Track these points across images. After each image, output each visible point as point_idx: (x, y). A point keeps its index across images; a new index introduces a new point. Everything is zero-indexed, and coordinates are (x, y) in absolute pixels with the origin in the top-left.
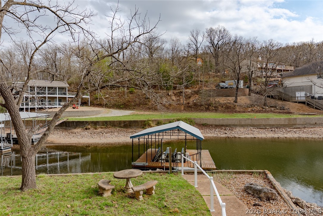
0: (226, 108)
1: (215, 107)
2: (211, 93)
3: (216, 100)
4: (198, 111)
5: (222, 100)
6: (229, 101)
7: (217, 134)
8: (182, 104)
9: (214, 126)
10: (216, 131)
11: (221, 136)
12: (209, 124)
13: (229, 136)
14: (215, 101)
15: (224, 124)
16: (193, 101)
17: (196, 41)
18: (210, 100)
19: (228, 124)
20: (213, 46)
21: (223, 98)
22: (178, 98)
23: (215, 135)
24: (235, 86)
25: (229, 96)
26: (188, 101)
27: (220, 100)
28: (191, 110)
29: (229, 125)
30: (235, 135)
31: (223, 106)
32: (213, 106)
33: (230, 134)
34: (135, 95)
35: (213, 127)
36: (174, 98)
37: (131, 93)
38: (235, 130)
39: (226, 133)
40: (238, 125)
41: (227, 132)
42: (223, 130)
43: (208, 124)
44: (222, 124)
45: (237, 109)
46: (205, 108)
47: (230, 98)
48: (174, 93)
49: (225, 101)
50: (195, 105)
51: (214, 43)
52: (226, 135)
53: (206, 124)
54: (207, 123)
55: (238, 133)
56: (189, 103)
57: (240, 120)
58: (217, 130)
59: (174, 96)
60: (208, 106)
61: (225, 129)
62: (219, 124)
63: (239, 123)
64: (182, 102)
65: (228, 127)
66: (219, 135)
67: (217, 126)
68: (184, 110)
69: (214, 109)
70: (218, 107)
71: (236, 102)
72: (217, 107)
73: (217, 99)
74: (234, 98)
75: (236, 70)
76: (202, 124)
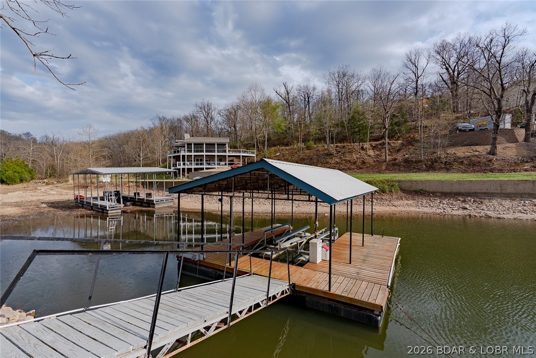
0: (470, 165)
1: (445, 164)
2: (439, 141)
3: (448, 152)
4: (411, 170)
5: (461, 152)
6: (477, 153)
7: (444, 209)
8: (384, 161)
9: (439, 194)
10: (443, 204)
11: (452, 213)
12: (428, 190)
13: (473, 213)
14: (448, 154)
15: (462, 191)
16: (404, 156)
17: (416, 66)
18: (435, 153)
19: (472, 191)
20: (448, 71)
21: (464, 149)
22: (379, 153)
23: (439, 211)
24: (491, 126)
25: (477, 145)
26: (395, 156)
27: (456, 152)
28: (399, 170)
29: (473, 193)
30: (488, 213)
31: (463, 161)
32: (442, 163)
33: (474, 209)
34: (314, 151)
35: (436, 196)
36: (371, 153)
37: (308, 148)
38: (488, 204)
39: (465, 209)
40: (498, 193)
41: (467, 206)
42: (459, 201)
43: (426, 191)
44: (458, 190)
45: (496, 165)
46: (426, 165)
47: (480, 148)
48: (372, 146)
49: (468, 154)
50: (406, 161)
51: (450, 66)
52: (465, 211)
53: (422, 191)
54: (425, 189)
55: (497, 209)
56: (395, 159)
57: (502, 183)
58: (445, 202)
59: (372, 151)
60: (432, 162)
61: (464, 201)
62: (450, 191)
63: (499, 188)
64: (384, 158)
65: (471, 196)
66: (449, 211)
67: (444, 195)
68: (387, 169)
69: (443, 167)
70: (452, 163)
71: (493, 153)
72: (450, 164)
73: (451, 151)
74: (489, 147)
75: (494, 93)
76: (415, 191)
